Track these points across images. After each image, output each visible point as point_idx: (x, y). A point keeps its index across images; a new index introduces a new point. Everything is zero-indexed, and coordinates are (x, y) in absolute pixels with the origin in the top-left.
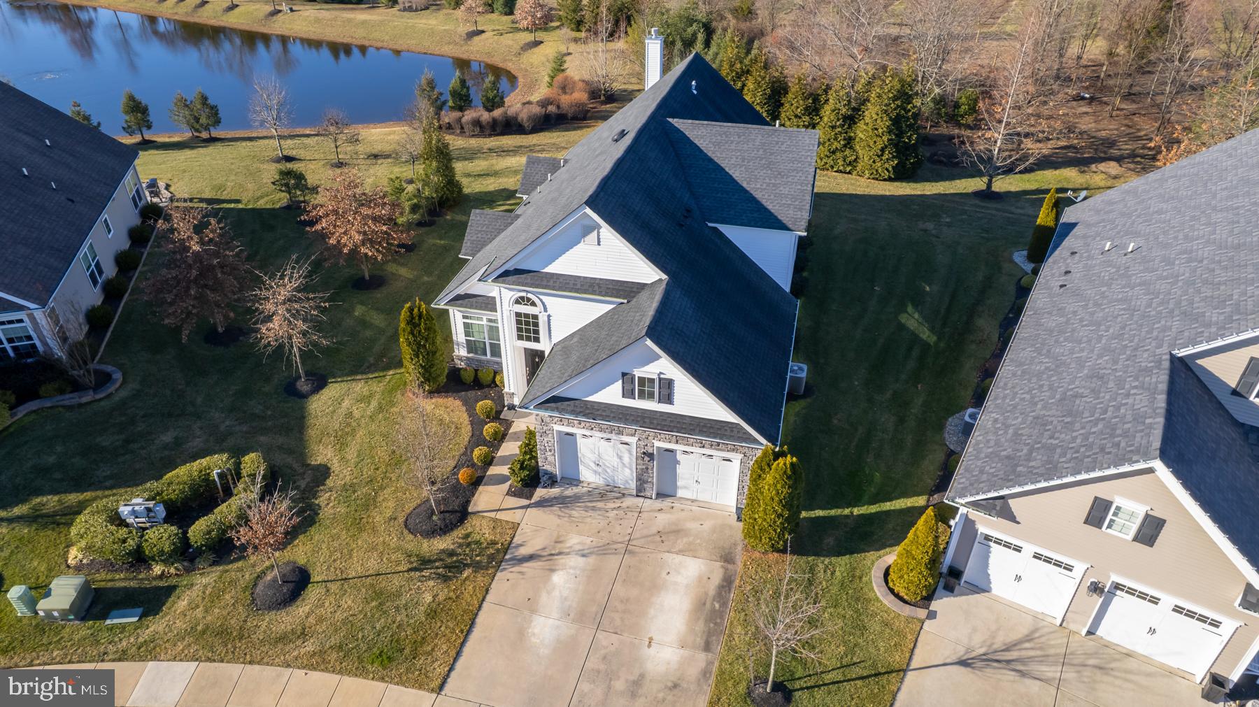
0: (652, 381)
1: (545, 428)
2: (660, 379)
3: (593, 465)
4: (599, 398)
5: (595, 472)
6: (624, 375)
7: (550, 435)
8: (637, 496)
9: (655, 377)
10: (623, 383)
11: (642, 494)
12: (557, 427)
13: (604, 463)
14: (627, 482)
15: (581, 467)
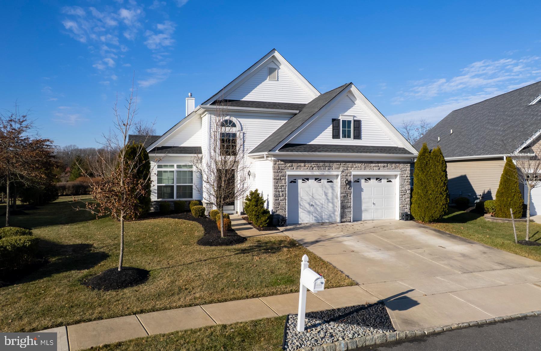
0: (349, 122)
1: (280, 174)
2: (355, 121)
3: (307, 206)
4: (317, 141)
5: (309, 212)
6: (334, 120)
7: (283, 181)
8: (341, 222)
9: (351, 119)
10: (333, 127)
11: (344, 220)
12: (288, 173)
13: (315, 203)
14: (330, 216)
15: (300, 210)
